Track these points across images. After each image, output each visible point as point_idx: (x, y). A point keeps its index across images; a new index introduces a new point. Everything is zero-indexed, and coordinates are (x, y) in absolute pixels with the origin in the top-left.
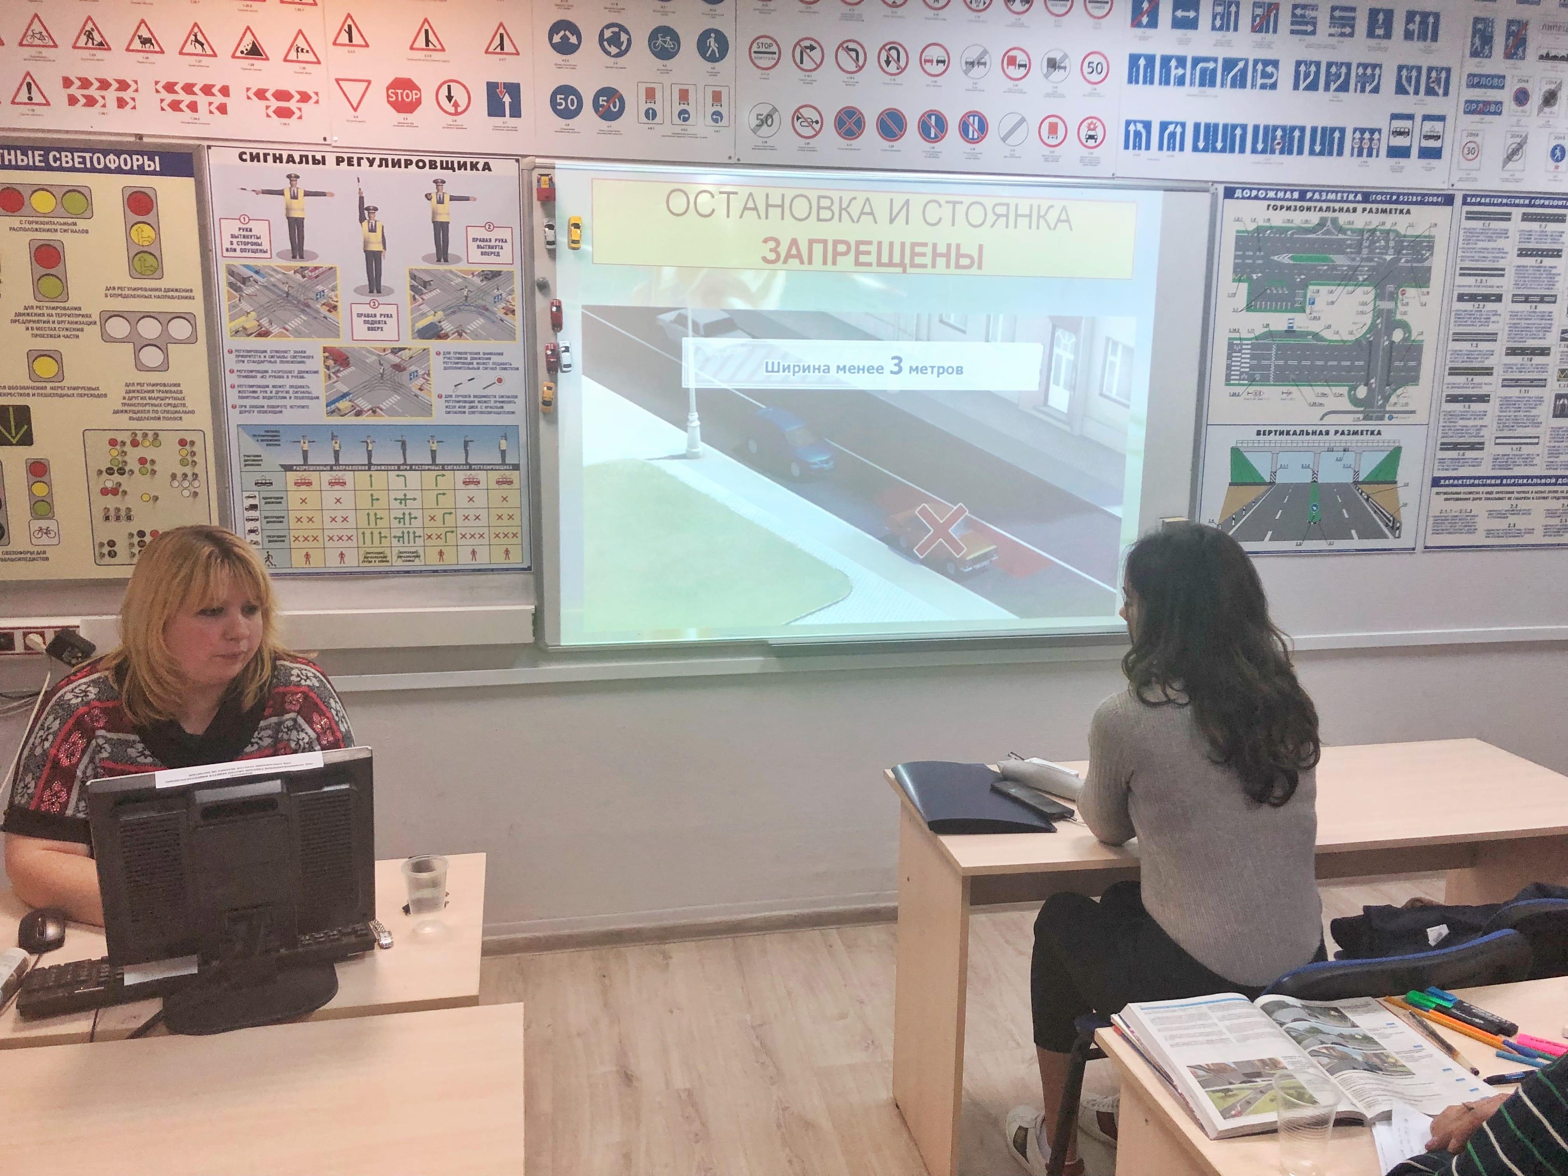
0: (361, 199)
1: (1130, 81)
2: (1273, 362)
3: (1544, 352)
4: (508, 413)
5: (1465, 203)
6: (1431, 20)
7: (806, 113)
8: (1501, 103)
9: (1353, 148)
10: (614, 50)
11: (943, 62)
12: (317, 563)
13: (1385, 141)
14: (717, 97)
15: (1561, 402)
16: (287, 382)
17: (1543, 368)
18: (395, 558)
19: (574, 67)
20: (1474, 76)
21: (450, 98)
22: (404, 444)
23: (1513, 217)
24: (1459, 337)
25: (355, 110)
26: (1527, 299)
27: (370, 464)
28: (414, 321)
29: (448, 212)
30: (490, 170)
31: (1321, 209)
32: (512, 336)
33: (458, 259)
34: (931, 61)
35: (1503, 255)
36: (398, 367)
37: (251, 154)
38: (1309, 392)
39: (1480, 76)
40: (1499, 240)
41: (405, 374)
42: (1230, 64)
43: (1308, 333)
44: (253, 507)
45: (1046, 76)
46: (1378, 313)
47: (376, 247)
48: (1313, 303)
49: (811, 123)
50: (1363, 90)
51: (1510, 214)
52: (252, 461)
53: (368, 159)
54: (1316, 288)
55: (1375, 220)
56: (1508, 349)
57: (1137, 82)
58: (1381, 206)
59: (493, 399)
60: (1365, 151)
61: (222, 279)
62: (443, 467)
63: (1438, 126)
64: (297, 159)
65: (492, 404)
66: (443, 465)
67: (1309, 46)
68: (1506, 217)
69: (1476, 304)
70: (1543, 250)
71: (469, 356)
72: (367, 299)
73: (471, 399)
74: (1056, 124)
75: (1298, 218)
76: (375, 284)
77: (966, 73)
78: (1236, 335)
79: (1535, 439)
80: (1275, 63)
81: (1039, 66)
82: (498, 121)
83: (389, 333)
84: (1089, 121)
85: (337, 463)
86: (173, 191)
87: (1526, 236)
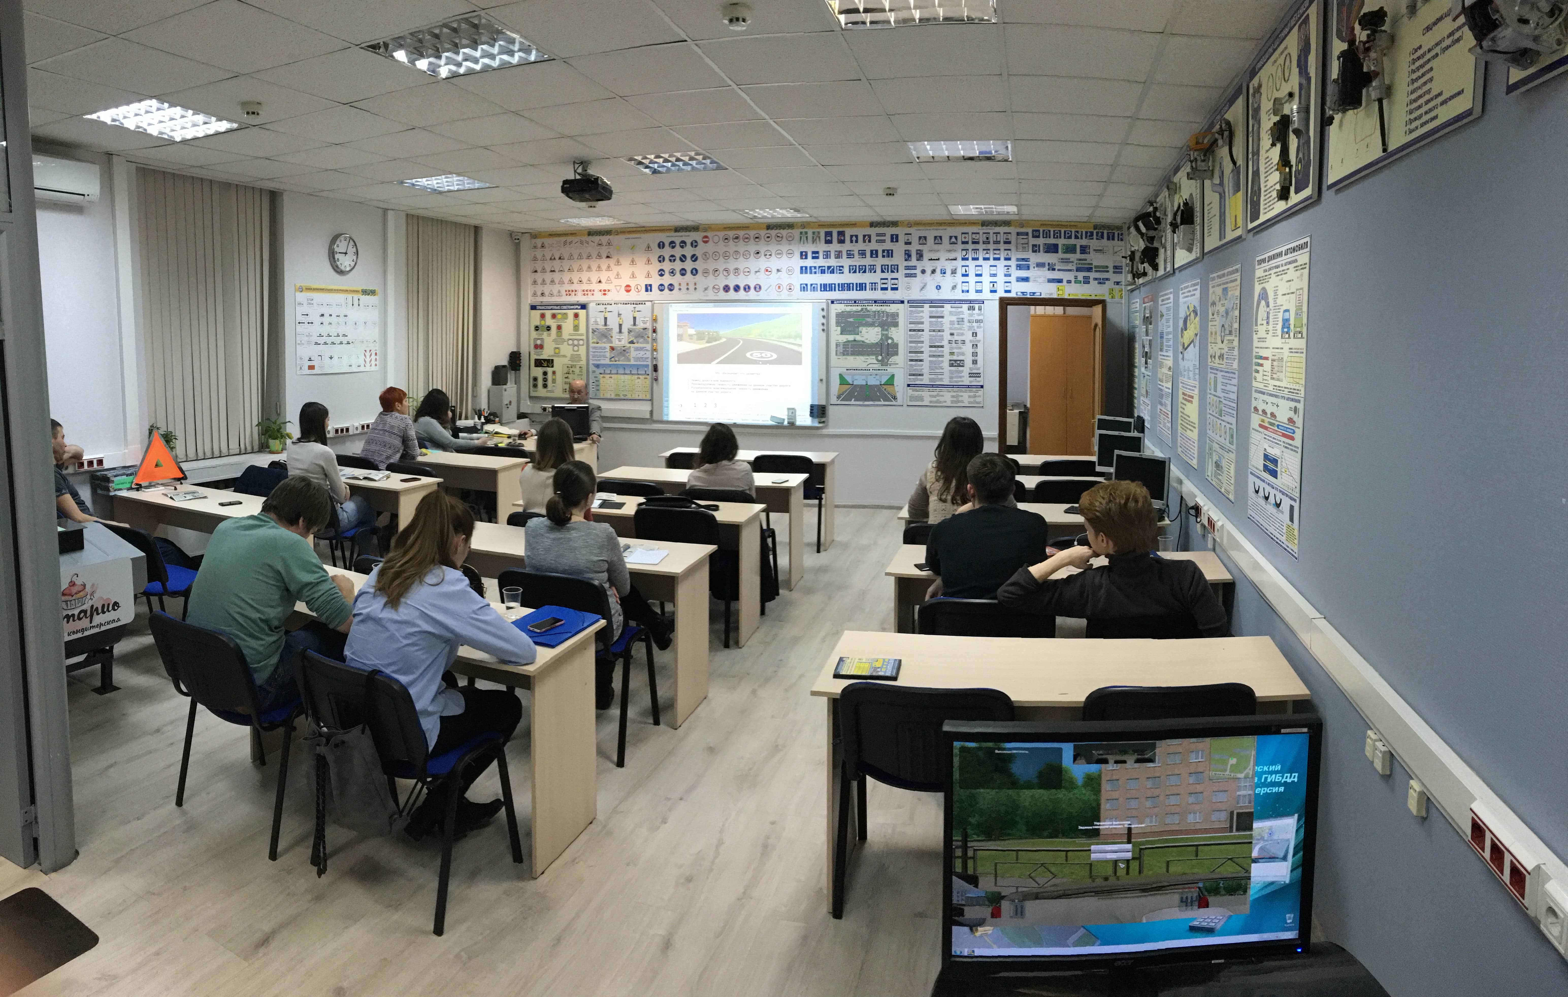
1: (801, 274)
2: (850, 349)
3: (942, 347)
4: (649, 363)
5: (908, 303)
6: (890, 252)
7: (715, 288)
8: (917, 273)
9: (869, 288)
10: (672, 275)
11: (749, 272)
13: (879, 286)
14: (695, 284)
15: (952, 362)
16: (602, 354)
17: (943, 351)
19: (663, 279)
20: (906, 266)
21: (637, 288)
23: (926, 306)
24: (911, 342)
25: (618, 292)
26: (934, 331)
28: (628, 340)
29: (637, 314)
30: (645, 304)
32: (648, 343)
33: (638, 325)
34: (746, 272)
35: (924, 318)
36: (624, 350)
38: (862, 358)
39: (909, 266)
40: (921, 313)
41: (626, 352)
42: (829, 267)
43: (861, 341)
45: (777, 274)
46: (883, 335)
48: (861, 332)
49: (717, 290)
50: (871, 272)
51: (924, 305)
52: (594, 372)
53: (620, 303)
54: (862, 328)
55: (879, 308)
56: (929, 345)
57: (803, 274)
58: (880, 304)
59: (644, 358)
60: (873, 289)
61: (591, 331)
63: (896, 281)
64: (607, 304)
66: (633, 374)
67: (852, 262)
68: (923, 307)
69: (916, 332)
70: (937, 316)
71: (639, 348)
72: (619, 335)
73: (639, 358)
74: (780, 286)
75: (855, 308)
76: (620, 332)
77: (755, 274)
78: (838, 341)
79: (942, 374)
80: (843, 267)
81: (774, 271)
82: (647, 293)
83: (623, 342)
84: (789, 284)
86: (582, 313)
87: (931, 312)
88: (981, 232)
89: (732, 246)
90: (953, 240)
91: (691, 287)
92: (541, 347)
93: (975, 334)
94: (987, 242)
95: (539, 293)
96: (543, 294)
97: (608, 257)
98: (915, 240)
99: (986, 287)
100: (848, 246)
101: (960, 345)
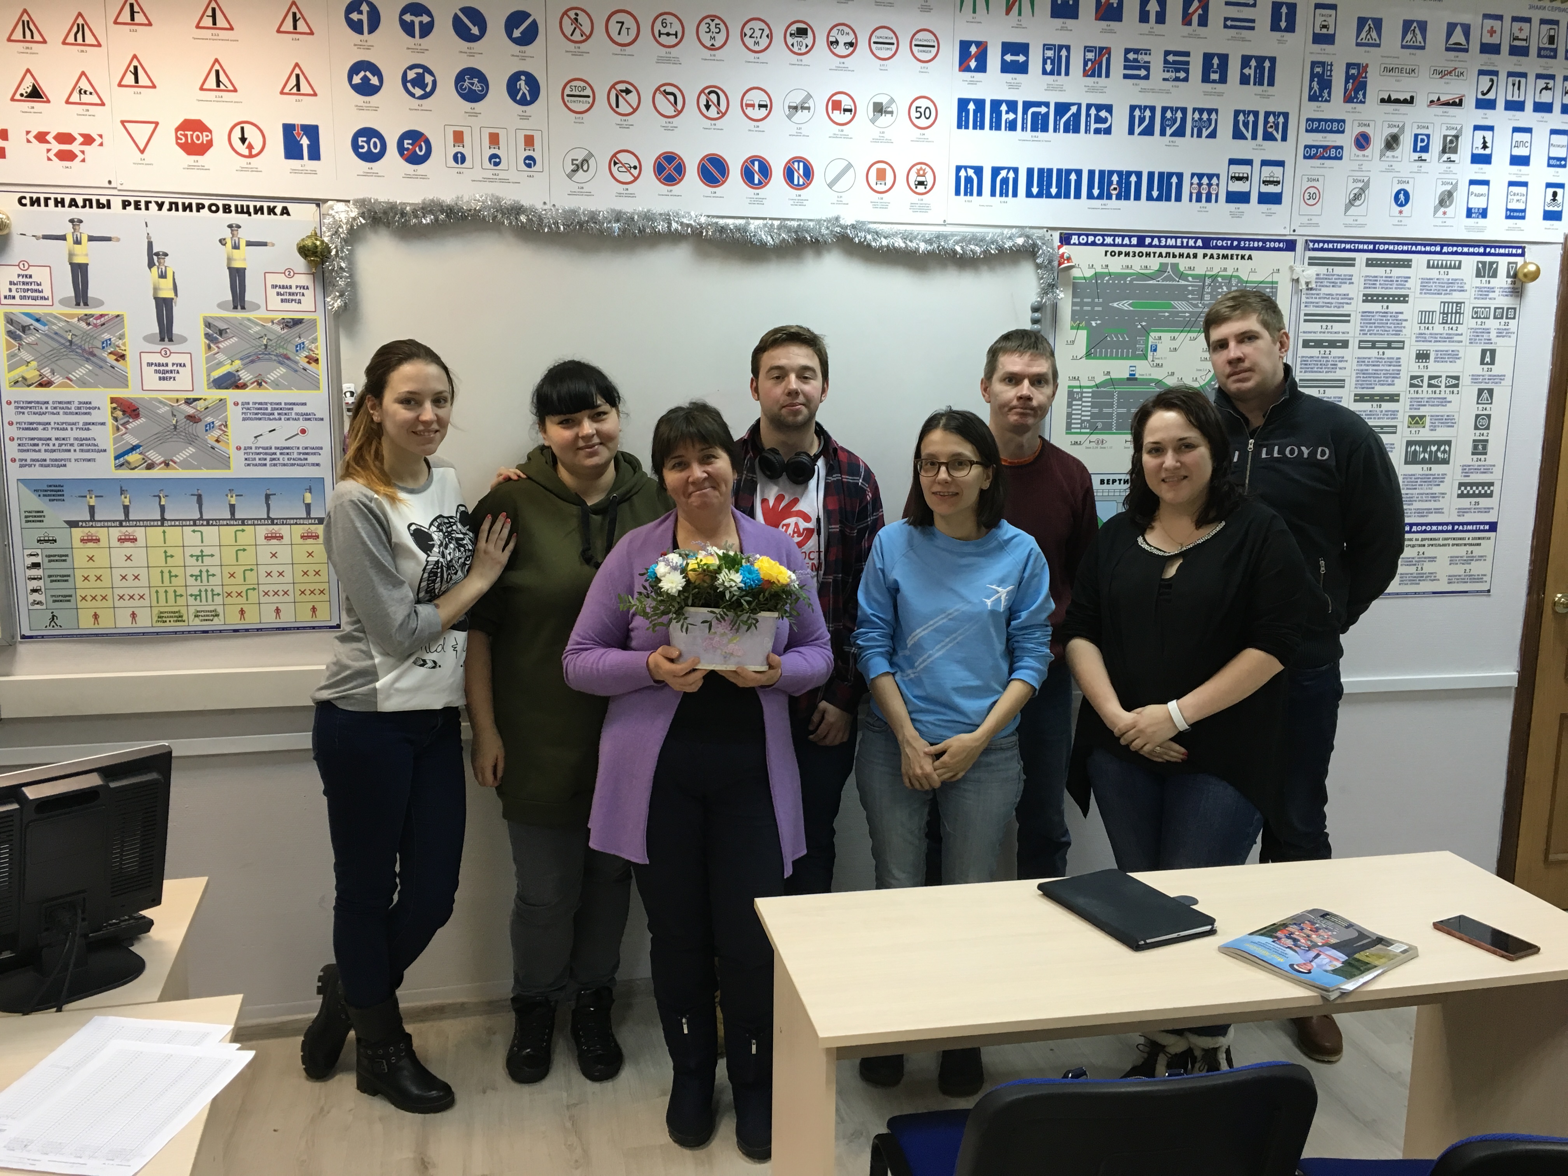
0: (150, 245)
1: (959, 126)
2: (1115, 410)
3: (1393, 398)
4: (313, 465)
5: (1307, 248)
6: (1267, 64)
7: (623, 157)
8: (1341, 148)
9: (1191, 194)
10: (418, 92)
11: (765, 106)
12: (106, 623)
13: (1223, 187)
14: (529, 141)
15: (1413, 448)
16: (70, 434)
17: (1394, 414)
18: (192, 617)
19: (376, 109)
20: (1313, 120)
21: (243, 140)
22: (199, 498)
23: (1357, 262)
25: (142, 152)
26: (1374, 345)
27: (163, 520)
28: (209, 371)
29: (243, 258)
30: (288, 214)
31: (1160, 255)
32: (315, 386)
33: (257, 307)
34: (753, 106)
35: (1349, 301)
36: (192, 418)
37: (31, 198)
39: (1320, 120)
40: (1343, 285)
41: (201, 426)
42: (1062, 108)
43: (1152, 380)
44: (36, 565)
45: (873, 121)
47: (167, 293)
48: (1155, 350)
49: (629, 169)
50: (1199, 135)
51: (1354, 259)
52: (34, 517)
53: (157, 203)
54: (1157, 335)
55: (1217, 266)
56: (1356, 395)
57: (967, 127)
58: (1221, 252)
59: (296, 451)
60: (1204, 197)
62: (243, 522)
63: (1277, 171)
64: (80, 203)
65: (295, 456)
66: (243, 520)
67: (1143, 91)
68: (1350, 263)
69: (1322, 350)
70: (1388, 296)
71: (269, 407)
72: (158, 348)
73: (273, 451)
74: (884, 170)
75: (1137, 264)
76: (166, 332)
77: (789, 117)
78: (1076, 383)
80: (1109, 108)
81: (865, 110)
82: (295, 163)
83: (182, 383)
84: (918, 167)
85: (127, 519)
88: (1536, 17)
90: (1458, 37)
93: (1488, 357)
94: (1550, 52)
98: (1345, 27)
99: (1536, 201)
100: (1125, 34)
101: (1444, 392)
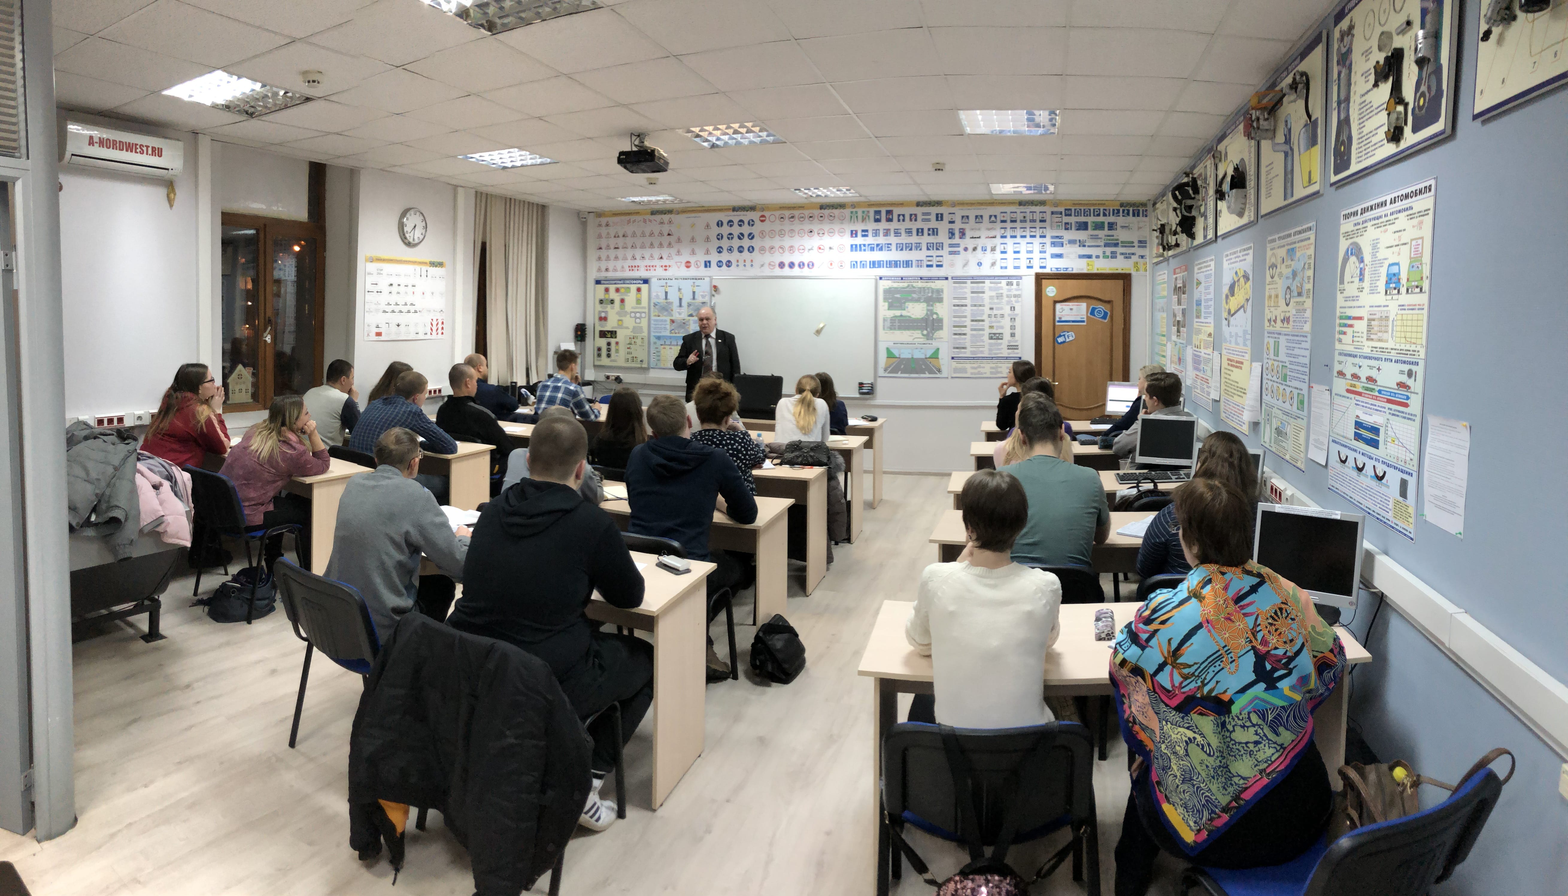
1: (851, 251)
2: (897, 324)
3: (983, 321)
5: (952, 279)
6: (935, 230)
8: (960, 251)
9: (916, 266)
10: (730, 252)
13: (925, 263)
14: (752, 261)
16: (663, 326)
17: (983, 326)
19: (721, 256)
20: (950, 244)
21: (697, 264)
23: (968, 283)
24: (955, 317)
25: (679, 268)
26: (975, 306)
29: (696, 289)
30: (704, 279)
31: (908, 282)
34: (801, 250)
35: (966, 294)
36: (684, 324)
37: (660, 279)
38: (909, 333)
39: (952, 244)
40: (964, 289)
42: (878, 245)
43: (907, 316)
44: (655, 353)
45: (829, 251)
46: (928, 310)
48: (908, 308)
49: (772, 265)
50: (917, 250)
53: (681, 278)
54: (908, 304)
55: (925, 285)
56: (971, 320)
57: (853, 251)
58: (926, 281)
60: (919, 266)
61: (652, 304)
63: (941, 259)
64: (667, 279)
67: (900, 239)
68: (965, 283)
69: (959, 307)
70: (979, 292)
72: (679, 308)
74: (832, 264)
75: (902, 285)
76: (680, 306)
77: (809, 252)
78: (885, 317)
79: (983, 346)
80: (891, 245)
81: (827, 249)
82: (706, 269)
86: (644, 287)
87: (972, 288)
88: (1018, 211)
89: (787, 225)
90: (993, 219)
91: (748, 263)
92: (605, 319)
93: (1013, 308)
94: (1024, 221)
95: (603, 269)
96: (607, 270)
97: (669, 235)
98: (958, 219)
99: (1024, 263)
100: (894, 225)
101: (999, 319)
